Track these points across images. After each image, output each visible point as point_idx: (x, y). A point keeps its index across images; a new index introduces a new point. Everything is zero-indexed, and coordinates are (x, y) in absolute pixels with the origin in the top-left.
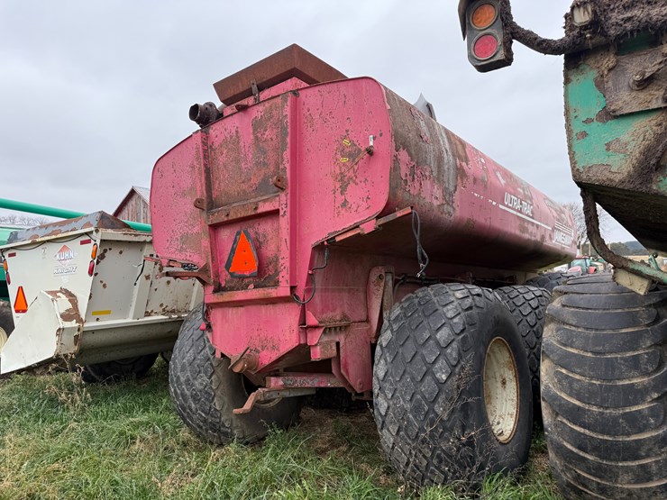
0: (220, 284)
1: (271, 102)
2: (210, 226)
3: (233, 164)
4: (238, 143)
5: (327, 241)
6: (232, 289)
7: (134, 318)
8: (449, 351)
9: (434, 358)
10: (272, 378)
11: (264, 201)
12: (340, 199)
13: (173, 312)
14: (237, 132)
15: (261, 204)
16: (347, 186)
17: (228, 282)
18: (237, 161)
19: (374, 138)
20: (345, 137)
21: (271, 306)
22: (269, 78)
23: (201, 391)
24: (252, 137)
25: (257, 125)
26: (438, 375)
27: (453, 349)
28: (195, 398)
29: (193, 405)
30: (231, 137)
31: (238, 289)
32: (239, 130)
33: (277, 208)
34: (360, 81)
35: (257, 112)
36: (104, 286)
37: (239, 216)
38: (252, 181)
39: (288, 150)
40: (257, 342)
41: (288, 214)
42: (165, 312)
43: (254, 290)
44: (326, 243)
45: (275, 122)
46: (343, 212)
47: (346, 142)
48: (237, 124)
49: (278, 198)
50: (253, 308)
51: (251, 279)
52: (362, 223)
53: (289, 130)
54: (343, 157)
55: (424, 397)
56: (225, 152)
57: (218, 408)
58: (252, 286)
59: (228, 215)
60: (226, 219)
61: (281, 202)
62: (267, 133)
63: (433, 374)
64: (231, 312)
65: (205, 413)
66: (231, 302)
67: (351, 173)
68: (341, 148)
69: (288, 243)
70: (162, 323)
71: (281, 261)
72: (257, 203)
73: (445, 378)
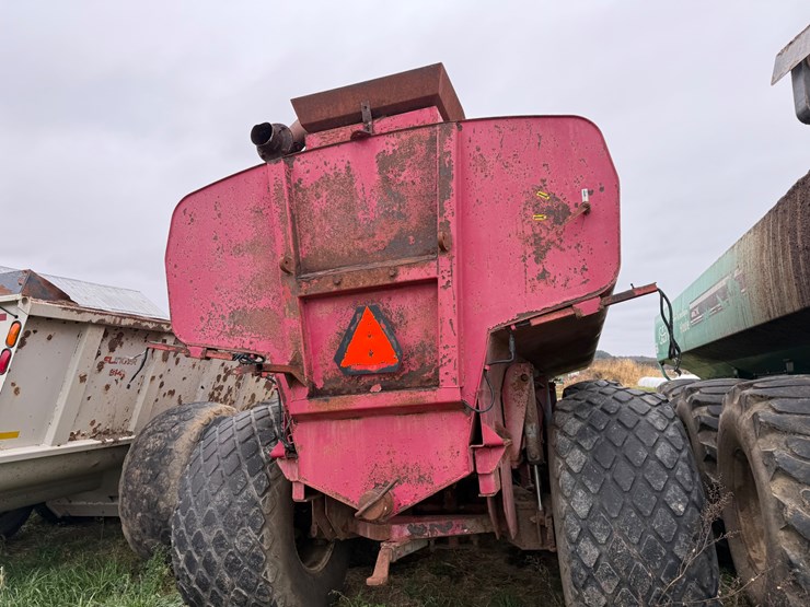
0: (314, 386)
1: (412, 133)
2: (301, 298)
3: (342, 212)
4: (351, 183)
5: (515, 324)
6: (337, 393)
7: (52, 445)
8: (679, 473)
9: (663, 483)
10: (395, 527)
11: (409, 265)
12: (536, 269)
13: (106, 433)
14: (348, 169)
15: (401, 270)
16: (544, 252)
17: (330, 381)
18: (350, 208)
19: (590, 193)
20: (540, 188)
21: (414, 417)
22: (395, 102)
23: (243, 555)
24: (377, 177)
25: (385, 162)
26: (673, 506)
27: (683, 470)
28: (232, 567)
29: (228, 579)
30: (337, 175)
31: (349, 393)
32: (351, 166)
33: (433, 275)
34: (565, 120)
35: (387, 145)
36: (17, 391)
37: (361, 285)
38: (377, 238)
39: (453, 199)
40: (387, 472)
41: (454, 285)
42: (96, 434)
43: (383, 394)
44: (513, 327)
45: (420, 160)
46: (541, 285)
47: (542, 194)
48: (348, 158)
49: (435, 263)
50: (380, 421)
51: (376, 378)
52: (578, 301)
53: (454, 172)
54: (536, 213)
55: (659, 537)
56: (325, 194)
57: (270, 580)
58: (378, 388)
59: (338, 284)
60: (335, 289)
61: (440, 268)
62: (404, 174)
63: (667, 506)
64: (334, 427)
65: (248, 591)
66: (344, 411)
67: (552, 236)
68: (534, 202)
69: (455, 326)
70: (88, 452)
71: (442, 352)
72: (395, 268)
73: (683, 510)
